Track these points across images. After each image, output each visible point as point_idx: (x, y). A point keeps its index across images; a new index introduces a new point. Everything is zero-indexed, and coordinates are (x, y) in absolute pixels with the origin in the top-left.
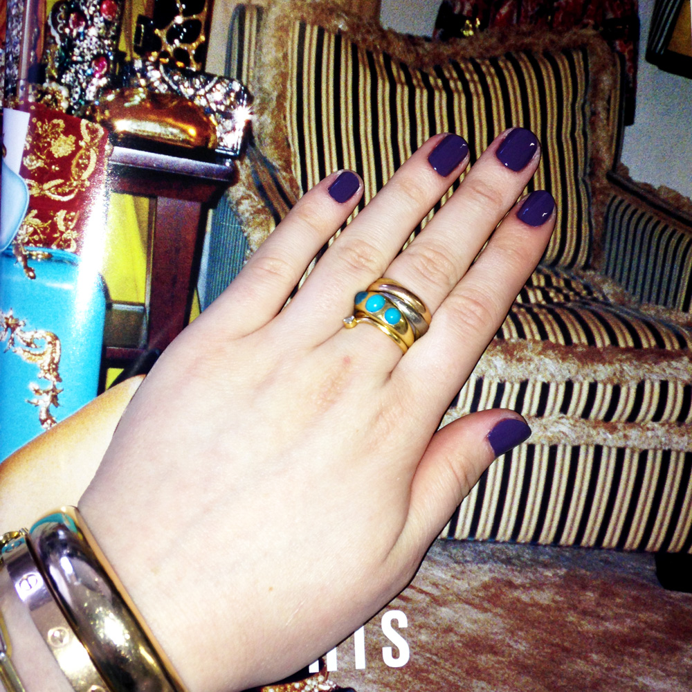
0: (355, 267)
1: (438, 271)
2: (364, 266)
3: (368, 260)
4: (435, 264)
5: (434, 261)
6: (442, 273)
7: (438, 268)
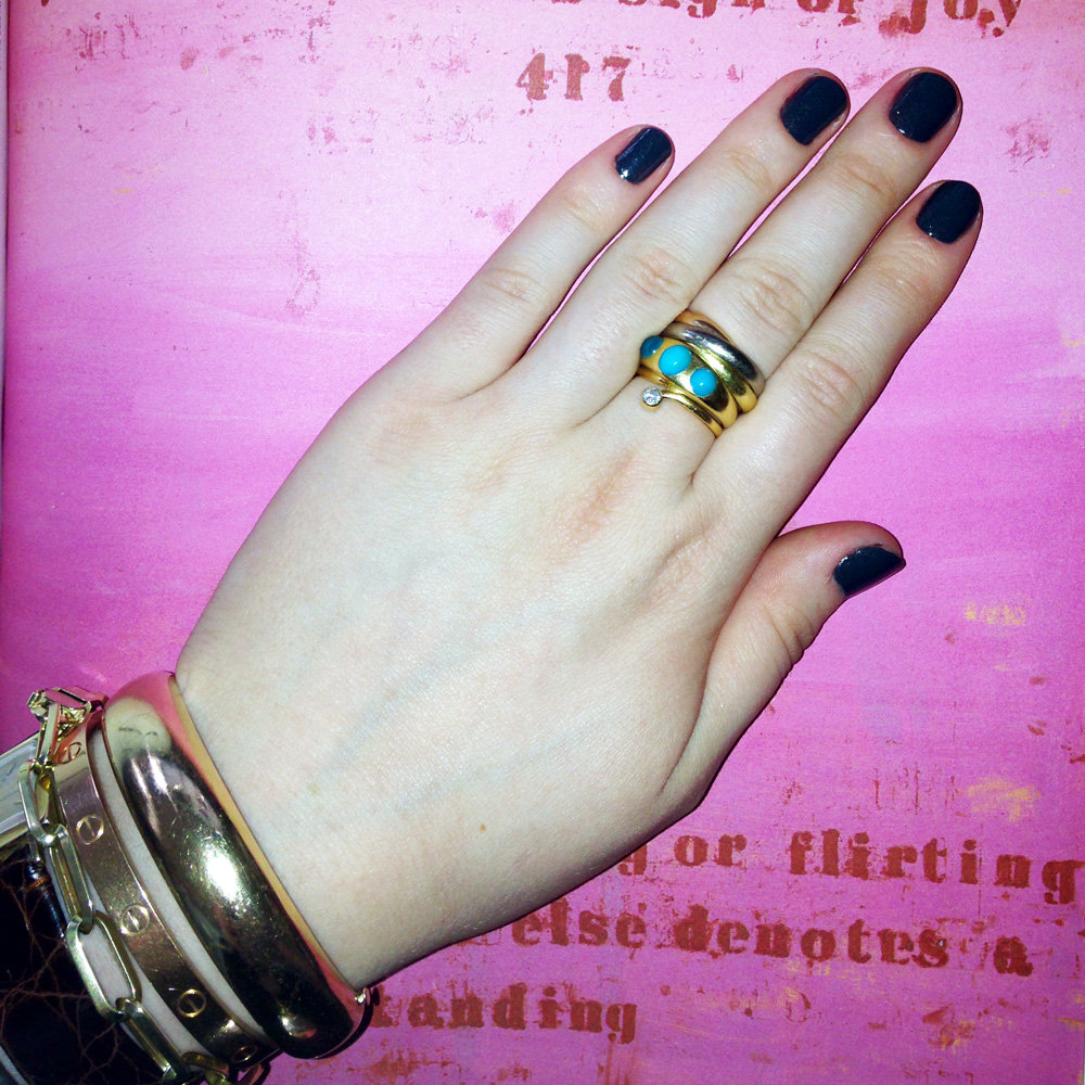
3: (670, 282)
4: (778, 296)
5: (779, 293)
6: (789, 311)
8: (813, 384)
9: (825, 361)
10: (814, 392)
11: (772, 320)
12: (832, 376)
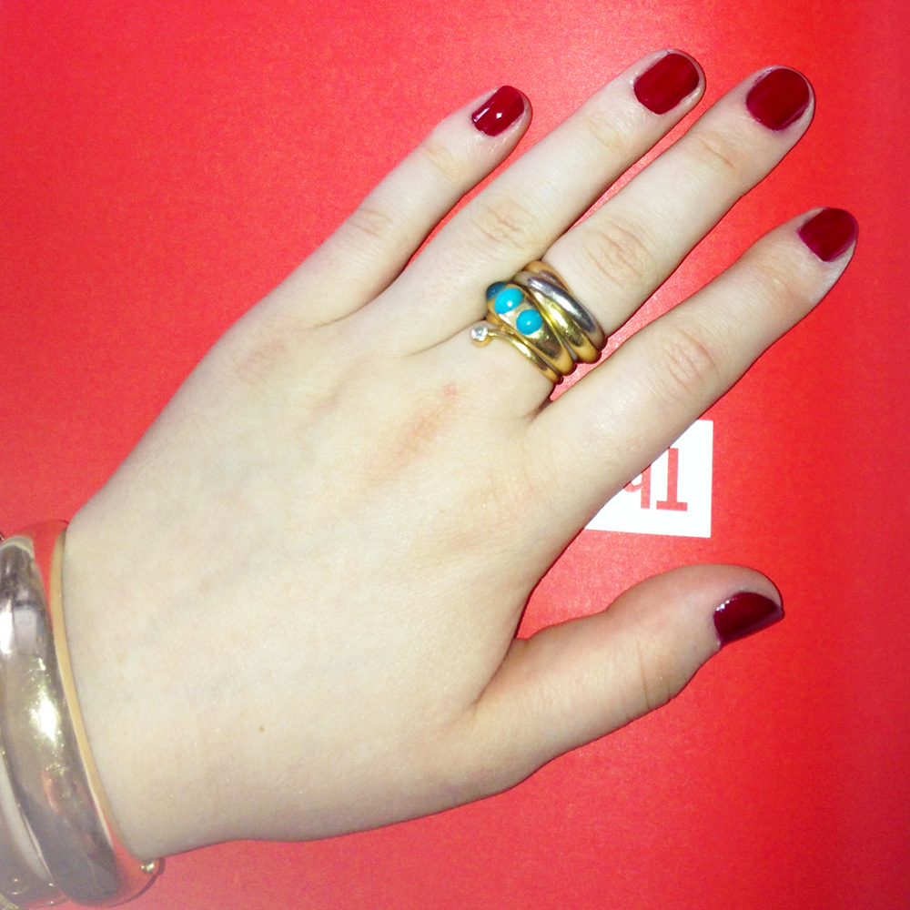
0: (491, 237)
1: (625, 262)
2: (506, 236)
3: (514, 229)
4: (621, 250)
5: (622, 247)
6: (630, 266)
7: (626, 258)
12: (693, 354)
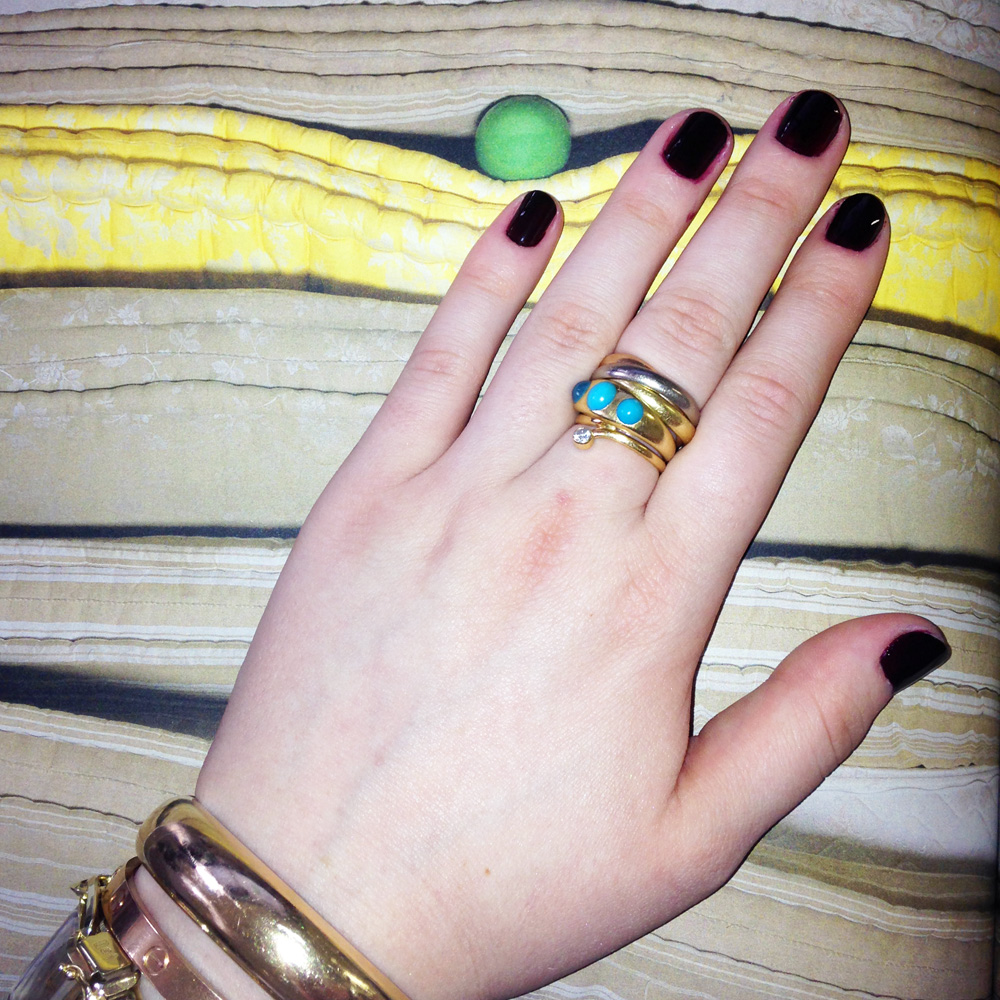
8: (751, 402)
9: (759, 378)
10: (753, 409)
11: (692, 344)
12: (767, 390)
